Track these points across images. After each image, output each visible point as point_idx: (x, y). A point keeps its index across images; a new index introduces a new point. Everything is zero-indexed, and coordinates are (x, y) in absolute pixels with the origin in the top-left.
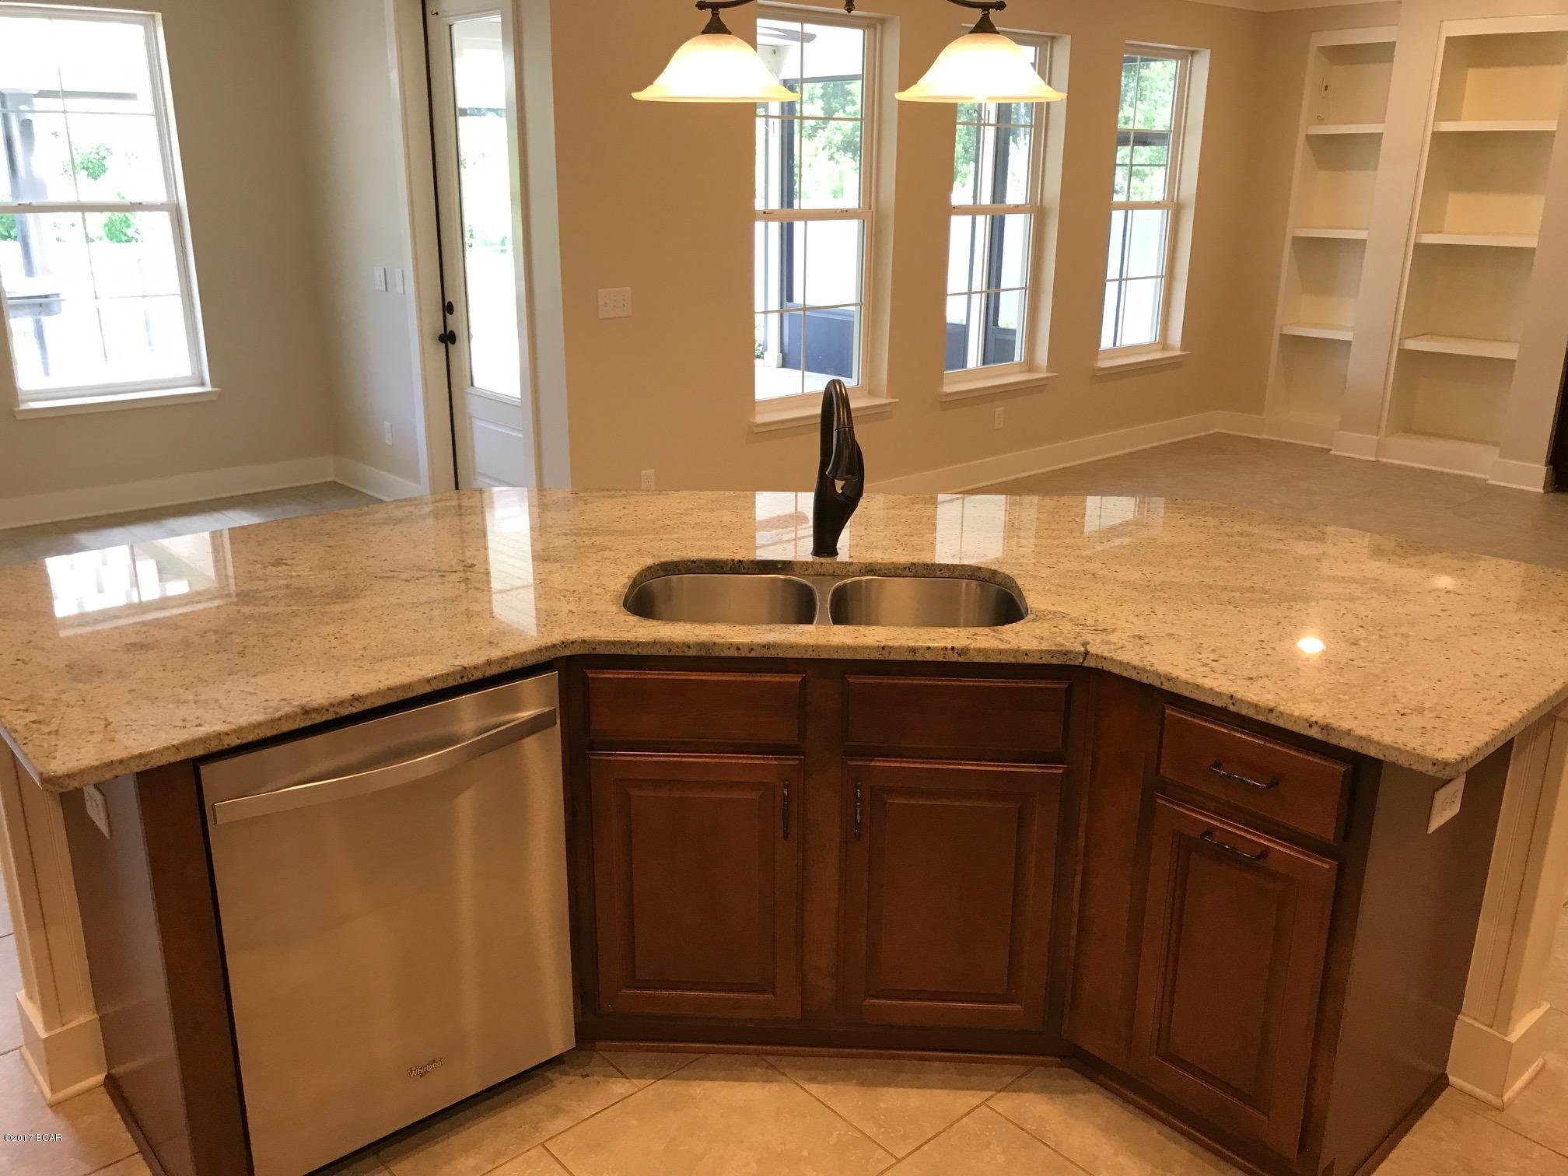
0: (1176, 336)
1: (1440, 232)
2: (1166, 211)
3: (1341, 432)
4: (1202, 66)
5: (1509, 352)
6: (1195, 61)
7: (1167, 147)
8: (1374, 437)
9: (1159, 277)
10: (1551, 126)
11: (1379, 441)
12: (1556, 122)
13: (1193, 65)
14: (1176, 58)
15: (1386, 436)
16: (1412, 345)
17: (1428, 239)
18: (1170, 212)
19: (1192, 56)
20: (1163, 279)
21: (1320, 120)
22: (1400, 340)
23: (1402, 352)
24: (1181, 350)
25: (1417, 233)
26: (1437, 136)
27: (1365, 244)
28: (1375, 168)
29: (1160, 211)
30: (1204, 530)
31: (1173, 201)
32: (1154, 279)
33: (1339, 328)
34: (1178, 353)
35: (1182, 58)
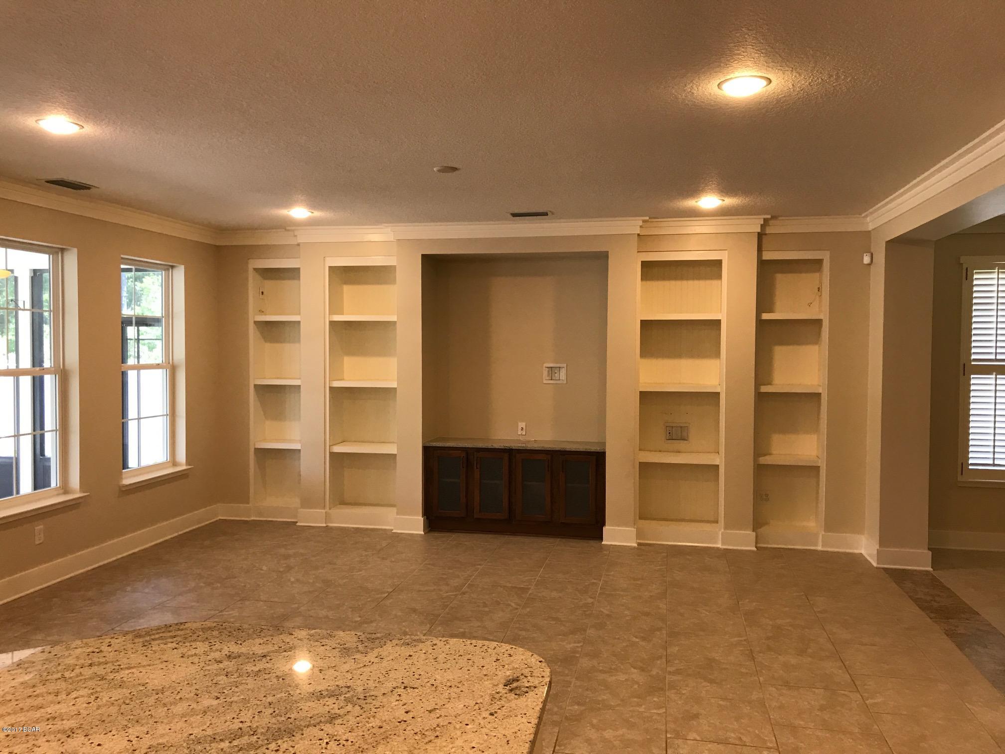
0: (182, 456)
1: (341, 380)
2: (165, 370)
3: (302, 510)
4: (179, 276)
5: (391, 449)
6: (174, 272)
7: (161, 328)
8: (323, 511)
9: (165, 415)
10: (394, 318)
11: (326, 513)
12: (396, 316)
13: (174, 274)
14: (162, 269)
15: (330, 509)
16: (338, 449)
17: (336, 384)
18: (168, 370)
19: (172, 269)
20: (168, 417)
21: (261, 312)
22: (330, 446)
23: (332, 454)
24: (186, 465)
25: (329, 381)
26: (333, 324)
27: (300, 388)
28: (299, 341)
29: (161, 370)
30: (196, 660)
31: (169, 363)
32: (161, 417)
33: (291, 441)
34: (184, 467)
35: (165, 270)
